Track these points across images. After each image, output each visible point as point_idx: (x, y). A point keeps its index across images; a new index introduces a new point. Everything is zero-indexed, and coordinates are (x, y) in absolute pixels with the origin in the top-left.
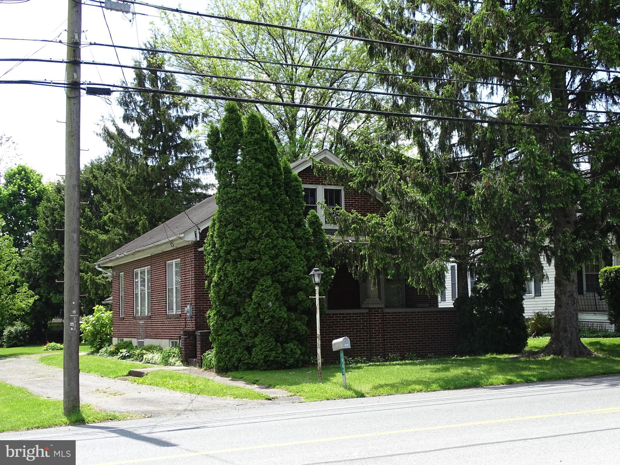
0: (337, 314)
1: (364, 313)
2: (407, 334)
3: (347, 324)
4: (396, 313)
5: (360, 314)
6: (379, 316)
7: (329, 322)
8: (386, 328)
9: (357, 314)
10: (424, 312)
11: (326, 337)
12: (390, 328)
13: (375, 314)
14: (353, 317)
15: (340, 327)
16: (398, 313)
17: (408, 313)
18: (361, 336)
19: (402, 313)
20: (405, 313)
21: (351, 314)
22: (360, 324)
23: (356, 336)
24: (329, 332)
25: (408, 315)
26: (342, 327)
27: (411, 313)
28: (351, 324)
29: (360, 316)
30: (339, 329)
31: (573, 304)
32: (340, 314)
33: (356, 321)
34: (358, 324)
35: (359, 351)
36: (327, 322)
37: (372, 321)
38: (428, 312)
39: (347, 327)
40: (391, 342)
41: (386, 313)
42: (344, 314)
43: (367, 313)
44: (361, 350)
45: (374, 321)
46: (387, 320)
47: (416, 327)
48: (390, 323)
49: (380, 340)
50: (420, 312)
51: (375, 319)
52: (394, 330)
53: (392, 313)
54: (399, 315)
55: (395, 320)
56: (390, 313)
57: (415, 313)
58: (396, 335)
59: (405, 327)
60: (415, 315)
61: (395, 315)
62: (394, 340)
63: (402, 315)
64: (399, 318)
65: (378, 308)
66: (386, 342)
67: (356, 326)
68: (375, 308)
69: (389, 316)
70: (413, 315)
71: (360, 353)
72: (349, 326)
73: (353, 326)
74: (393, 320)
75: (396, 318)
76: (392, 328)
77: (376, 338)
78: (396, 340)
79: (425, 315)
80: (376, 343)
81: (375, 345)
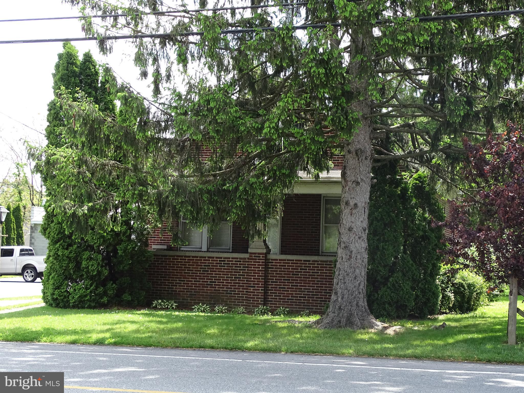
0: (213, 258)
1: (245, 259)
2: (297, 286)
3: (224, 269)
4: (285, 260)
5: (240, 259)
6: (260, 262)
7: (204, 266)
8: (271, 276)
9: (237, 258)
10: (321, 261)
11: (200, 281)
12: (276, 277)
13: (256, 259)
14: (233, 261)
15: (216, 271)
16: (288, 260)
17: (301, 261)
18: (240, 283)
19: (293, 260)
20: (296, 260)
21: (229, 258)
22: (240, 270)
23: (234, 283)
24: (203, 276)
25: (300, 263)
26: (218, 271)
27: (304, 261)
28: (229, 269)
29: (241, 261)
30: (215, 274)
31: (349, 259)
32: (216, 258)
33: (235, 267)
34: (237, 270)
35: (237, 299)
36: (202, 266)
37: (251, 267)
38: (327, 261)
39: (224, 272)
40: (276, 293)
41: (272, 260)
42: (221, 258)
43: (248, 259)
44: (240, 300)
45: (254, 268)
46: (273, 268)
47: (309, 278)
48: (277, 271)
49: (259, 290)
50: (317, 261)
51: (255, 265)
52: (281, 280)
53: (280, 260)
54: (289, 263)
55: (284, 269)
56: (277, 260)
57: (309, 261)
58: (284, 285)
59: (296, 277)
60: (309, 264)
61: (283, 263)
62: (280, 291)
63: (292, 263)
64: (288, 266)
65: (259, 254)
66: (271, 293)
67: (234, 272)
68: (255, 253)
69: (275, 263)
70: (306, 264)
71: (238, 302)
72: (226, 272)
73: (232, 272)
74: (281, 268)
75: (285, 266)
76: (279, 277)
77: (255, 287)
78: (283, 291)
79: (323, 264)
80: (254, 292)
81: (253, 295)
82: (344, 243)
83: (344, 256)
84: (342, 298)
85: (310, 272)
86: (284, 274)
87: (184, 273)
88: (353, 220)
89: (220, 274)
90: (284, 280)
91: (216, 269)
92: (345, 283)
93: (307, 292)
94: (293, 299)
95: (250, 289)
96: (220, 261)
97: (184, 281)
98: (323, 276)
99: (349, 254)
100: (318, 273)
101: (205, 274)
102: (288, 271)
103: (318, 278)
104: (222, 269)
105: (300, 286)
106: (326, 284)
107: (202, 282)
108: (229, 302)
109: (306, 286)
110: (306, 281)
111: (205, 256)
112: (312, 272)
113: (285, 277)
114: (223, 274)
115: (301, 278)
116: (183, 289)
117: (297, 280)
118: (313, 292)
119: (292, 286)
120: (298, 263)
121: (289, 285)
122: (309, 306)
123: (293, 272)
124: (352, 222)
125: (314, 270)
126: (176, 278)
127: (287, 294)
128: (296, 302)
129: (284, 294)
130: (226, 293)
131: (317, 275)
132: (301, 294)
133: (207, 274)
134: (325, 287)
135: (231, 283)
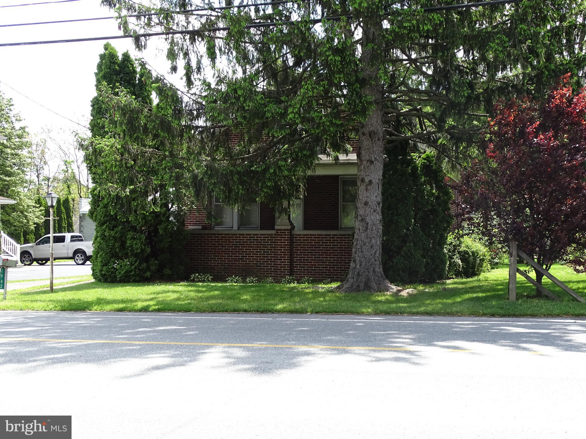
0: (244, 235)
1: (272, 235)
2: (320, 258)
3: (253, 245)
4: (308, 235)
5: (268, 235)
6: (285, 237)
7: (236, 242)
8: (296, 250)
9: (265, 235)
10: (341, 235)
11: (232, 256)
12: (301, 250)
13: (282, 235)
14: (261, 237)
15: (246, 247)
16: (310, 235)
17: (323, 235)
18: (268, 257)
19: (315, 235)
20: (318, 235)
21: (258, 235)
22: (268, 245)
23: (263, 257)
24: (235, 252)
25: (322, 238)
26: (249, 247)
27: (325, 235)
28: (258, 245)
29: (268, 237)
30: (246, 249)
31: (365, 231)
32: (246, 235)
33: (264, 242)
34: (265, 245)
35: (266, 271)
36: (233, 242)
37: (278, 242)
38: (345, 235)
39: (253, 247)
40: (301, 265)
41: (296, 235)
42: (251, 235)
43: (275, 235)
44: (268, 271)
45: (280, 242)
46: (297, 242)
47: (330, 250)
48: (301, 245)
49: (285, 262)
50: (336, 235)
51: (282, 240)
52: (305, 252)
53: (303, 235)
54: (312, 238)
55: (307, 243)
56: (301, 235)
57: (330, 235)
58: (307, 257)
59: (318, 250)
60: (329, 238)
61: (307, 238)
62: (304, 262)
63: (314, 238)
64: (311, 240)
65: (284, 230)
66: (296, 265)
67: (263, 247)
68: (281, 230)
69: (299, 237)
70: (327, 238)
71: (267, 274)
72: (256, 247)
73: (261, 247)
74: (305, 243)
75: (308, 240)
76: (303, 250)
77: (281, 260)
78: (307, 262)
79: (342, 238)
80: (281, 265)
81: (280, 267)
82: (361, 216)
83: (361, 228)
84: (360, 265)
85: (330, 245)
86: (308, 247)
87: (218, 249)
88: (368, 195)
89: (250, 249)
90: (307, 252)
91: (246, 244)
92: (362, 252)
93: (329, 263)
94: (316, 270)
95: (278, 262)
96: (249, 237)
97: (218, 256)
98: (342, 248)
99: (365, 225)
100: (338, 245)
101: (236, 249)
102: (310, 245)
103: (337, 250)
104: (251, 244)
105: (322, 258)
106: (345, 255)
107: (235, 256)
108: (259, 274)
109: (327, 258)
110: (327, 253)
111: (236, 233)
112: (333, 245)
113: (308, 250)
114: (253, 249)
115: (323, 250)
116: (218, 263)
117: (319, 253)
118: (334, 263)
119: (315, 257)
120: (319, 238)
121: (312, 257)
122: (330, 275)
123: (316, 245)
124: (368, 197)
125: (335, 243)
126: (211, 254)
127: (311, 265)
128: (319, 272)
129: (308, 265)
130: (256, 266)
131: (337, 248)
132: (323, 265)
133: (239, 249)
134: (344, 258)
135: (260, 257)
